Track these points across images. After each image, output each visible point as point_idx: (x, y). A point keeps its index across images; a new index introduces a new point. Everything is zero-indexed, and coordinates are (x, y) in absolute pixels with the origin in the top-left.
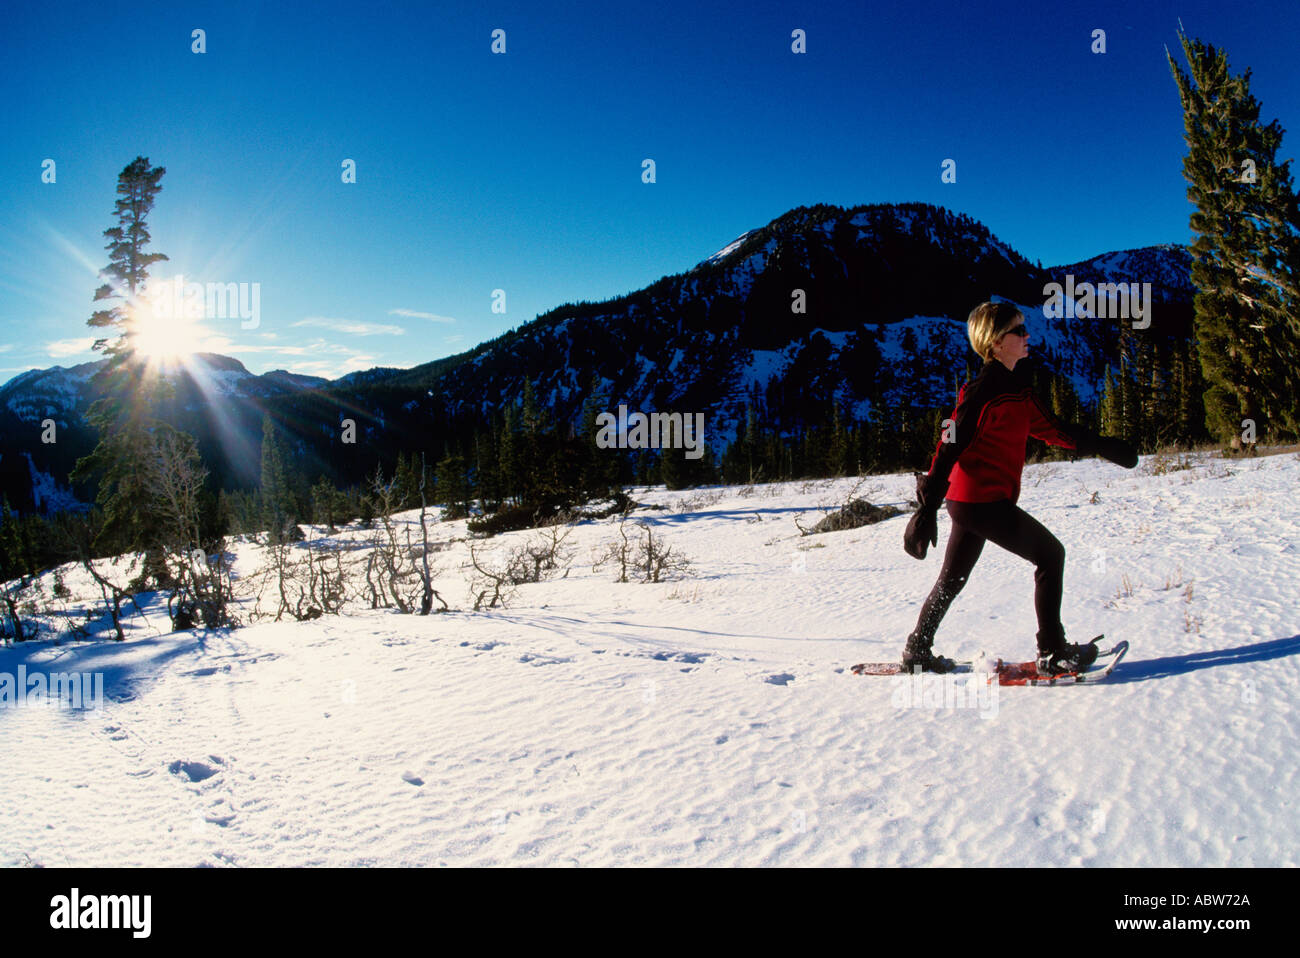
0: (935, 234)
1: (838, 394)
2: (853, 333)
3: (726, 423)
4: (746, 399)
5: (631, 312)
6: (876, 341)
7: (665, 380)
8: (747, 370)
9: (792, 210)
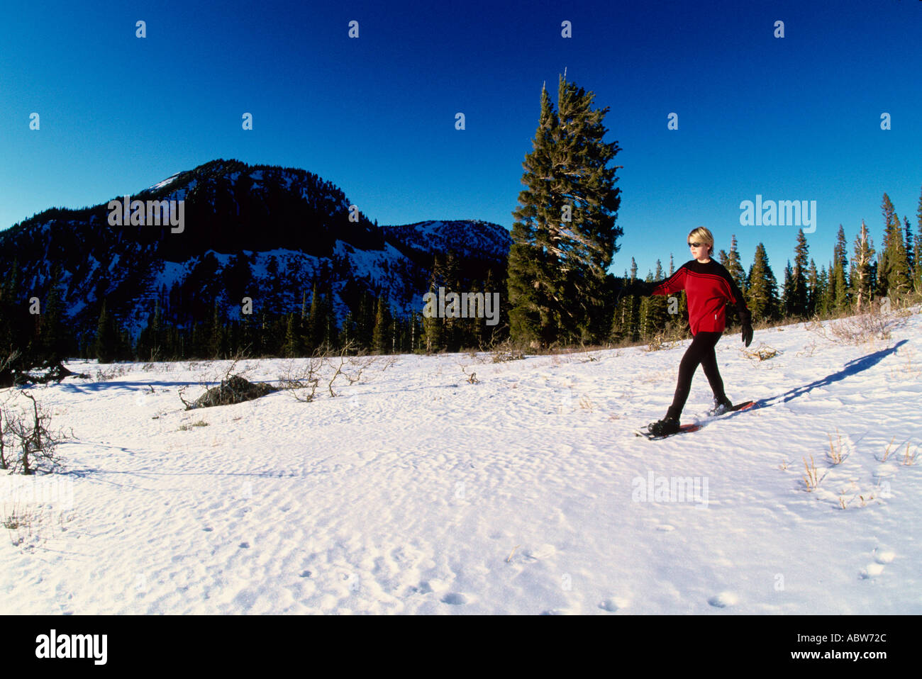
0: (306, 193)
1: (219, 299)
2: (234, 256)
3: (141, 314)
4: (155, 297)
5: (92, 220)
6: (249, 263)
7: (105, 277)
8: (159, 275)
9: (214, 161)
